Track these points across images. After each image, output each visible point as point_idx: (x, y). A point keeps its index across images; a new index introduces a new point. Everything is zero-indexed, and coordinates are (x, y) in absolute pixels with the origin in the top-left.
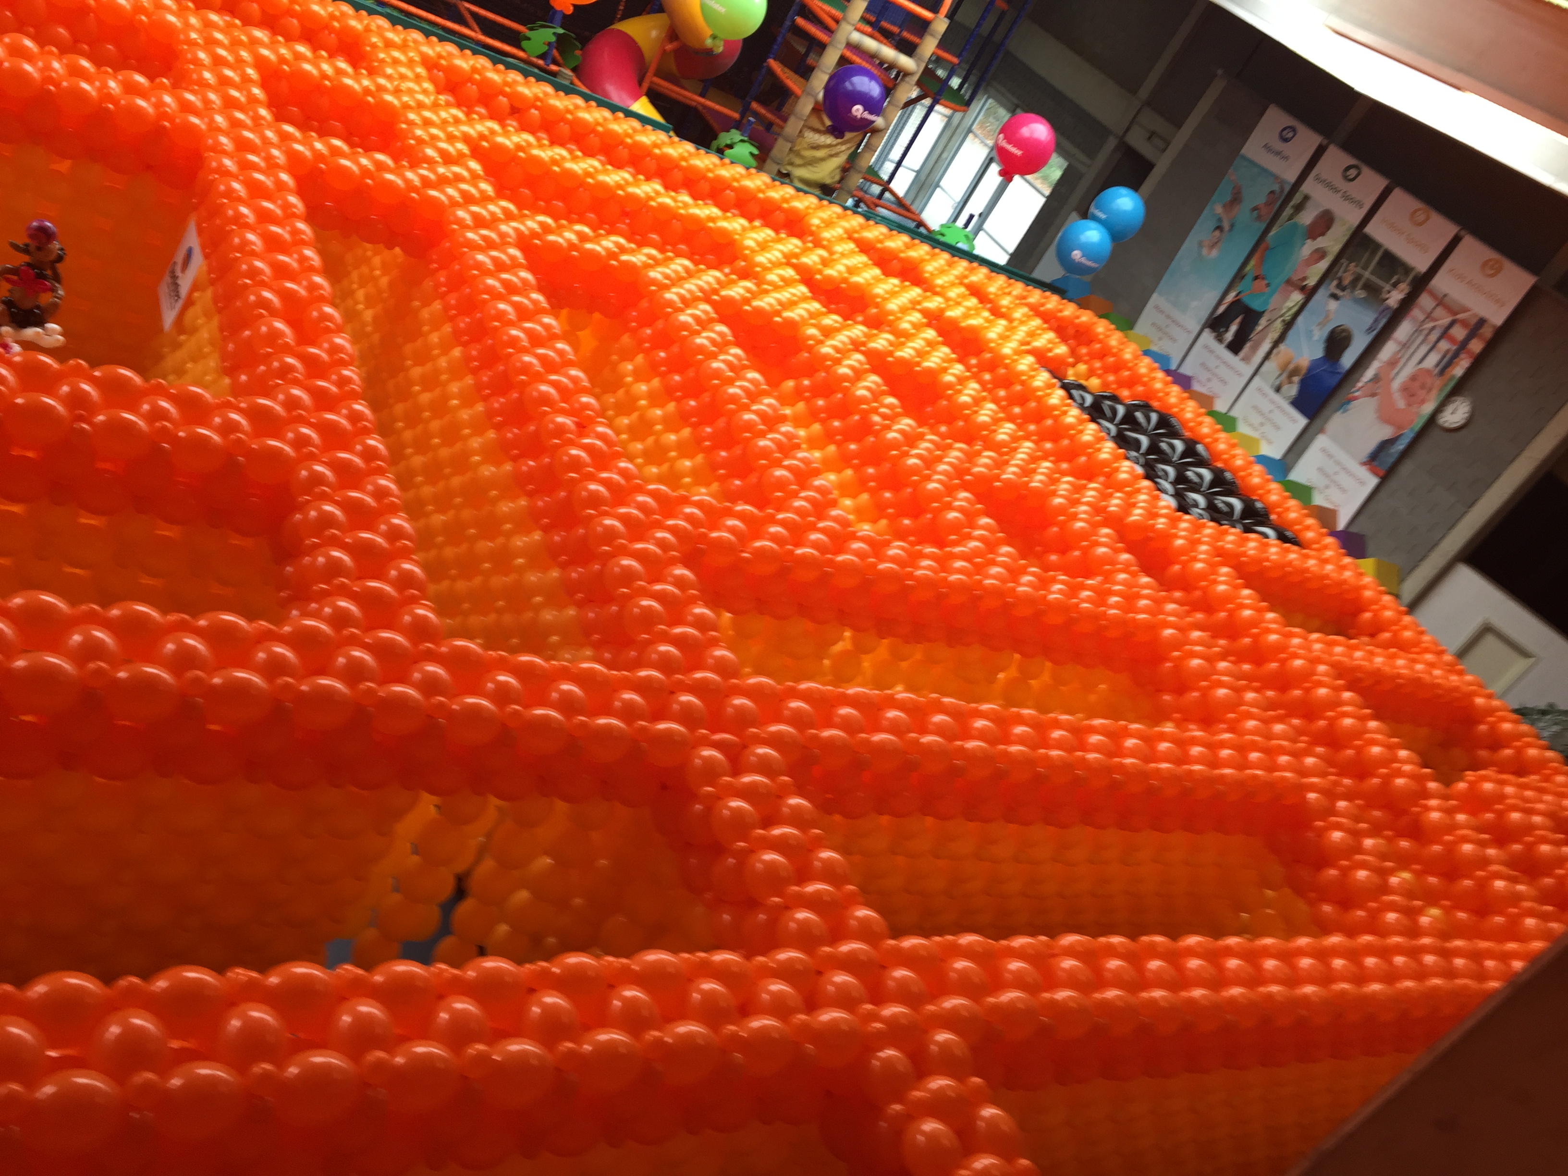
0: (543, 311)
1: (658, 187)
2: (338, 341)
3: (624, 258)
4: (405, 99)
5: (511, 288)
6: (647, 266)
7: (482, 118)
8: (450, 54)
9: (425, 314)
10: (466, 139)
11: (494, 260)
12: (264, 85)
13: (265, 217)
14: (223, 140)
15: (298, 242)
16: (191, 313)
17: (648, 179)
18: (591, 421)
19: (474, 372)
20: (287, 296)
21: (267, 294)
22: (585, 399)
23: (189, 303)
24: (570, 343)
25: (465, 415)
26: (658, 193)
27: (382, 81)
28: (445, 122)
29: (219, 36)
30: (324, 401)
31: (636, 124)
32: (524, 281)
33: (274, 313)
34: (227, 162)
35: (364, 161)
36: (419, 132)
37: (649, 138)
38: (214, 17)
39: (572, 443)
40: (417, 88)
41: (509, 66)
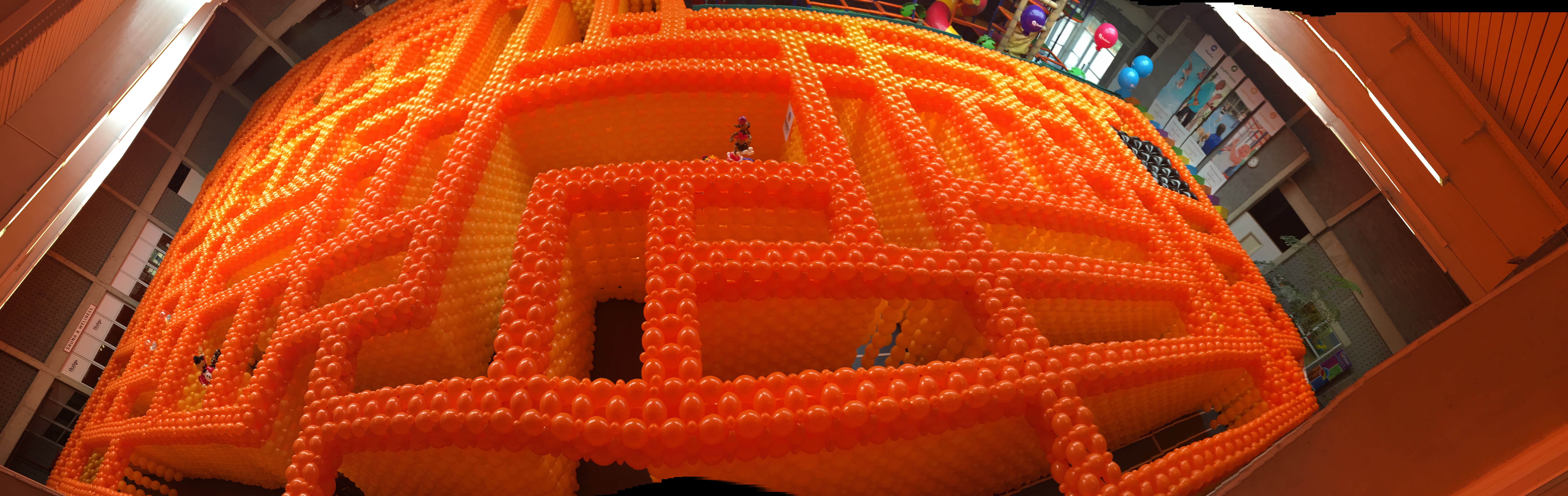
0: (914, 115)
1: (957, 61)
2: (841, 137)
3: (945, 90)
4: (857, 43)
5: (902, 108)
6: (954, 93)
7: (886, 44)
8: (873, 23)
9: (871, 121)
10: (881, 53)
11: (894, 97)
12: (808, 51)
13: (813, 98)
14: (797, 74)
15: (825, 104)
16: (793, 134)
17: (953, 58)
18: (935, 155)
19: (890, 140)
20: (823, 125)
21: (816, 125)
22: (932, 147)
23: (792, 131)
24: (925, 126)
25: (888, 156)
26: (957, 63)
27: (848, 39)
28: (872, 49)
29: (791, 38)
30: (838, 160)
31: (947, 37)
32: (907, 104)
33: (819, 131)
34: (799, 81)
35: (845, 70)
36: (863, 55)
37: (952, 42)
38: (789, 32)
39: (928, 165)
40: (861, 38)
41: (896, 22)
